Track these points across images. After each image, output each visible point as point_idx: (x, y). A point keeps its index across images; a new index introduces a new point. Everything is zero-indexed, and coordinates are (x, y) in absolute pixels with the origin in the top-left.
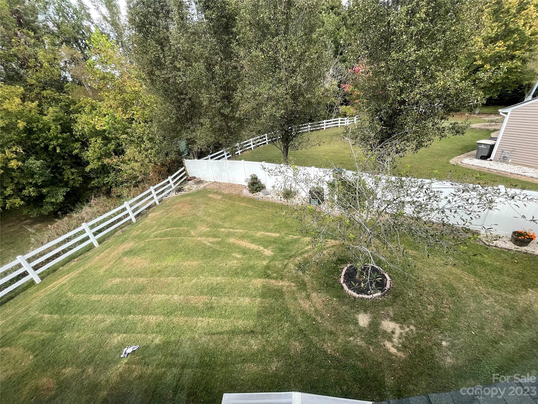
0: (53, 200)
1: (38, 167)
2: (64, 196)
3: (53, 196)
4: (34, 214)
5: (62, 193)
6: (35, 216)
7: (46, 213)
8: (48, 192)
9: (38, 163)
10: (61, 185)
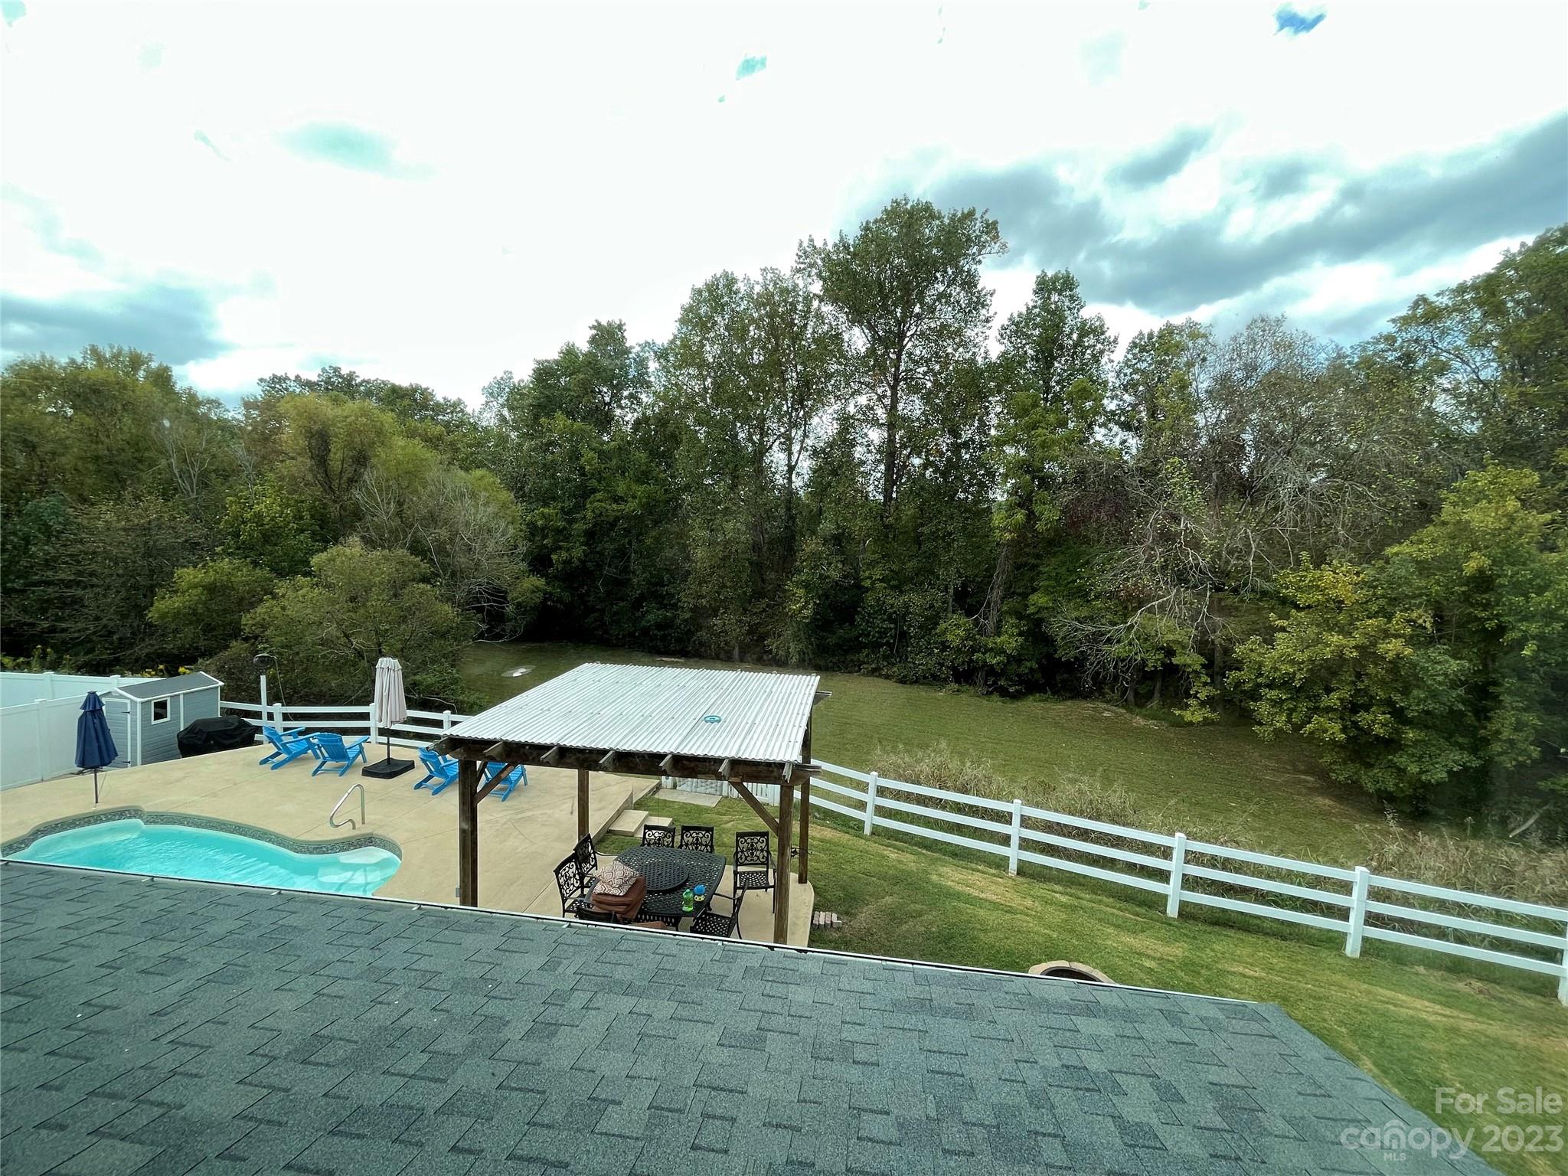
0: (1413, 769)
1: (1446, 675)
2: (1450, 772)
3: (1421, 757)
4: (1342, 775)
5: (1451, 764)
6: (1341, 778)
7: (1370, 787)
8: (1416, 743)
9: (1454, 665)
10: (1460, 740)
